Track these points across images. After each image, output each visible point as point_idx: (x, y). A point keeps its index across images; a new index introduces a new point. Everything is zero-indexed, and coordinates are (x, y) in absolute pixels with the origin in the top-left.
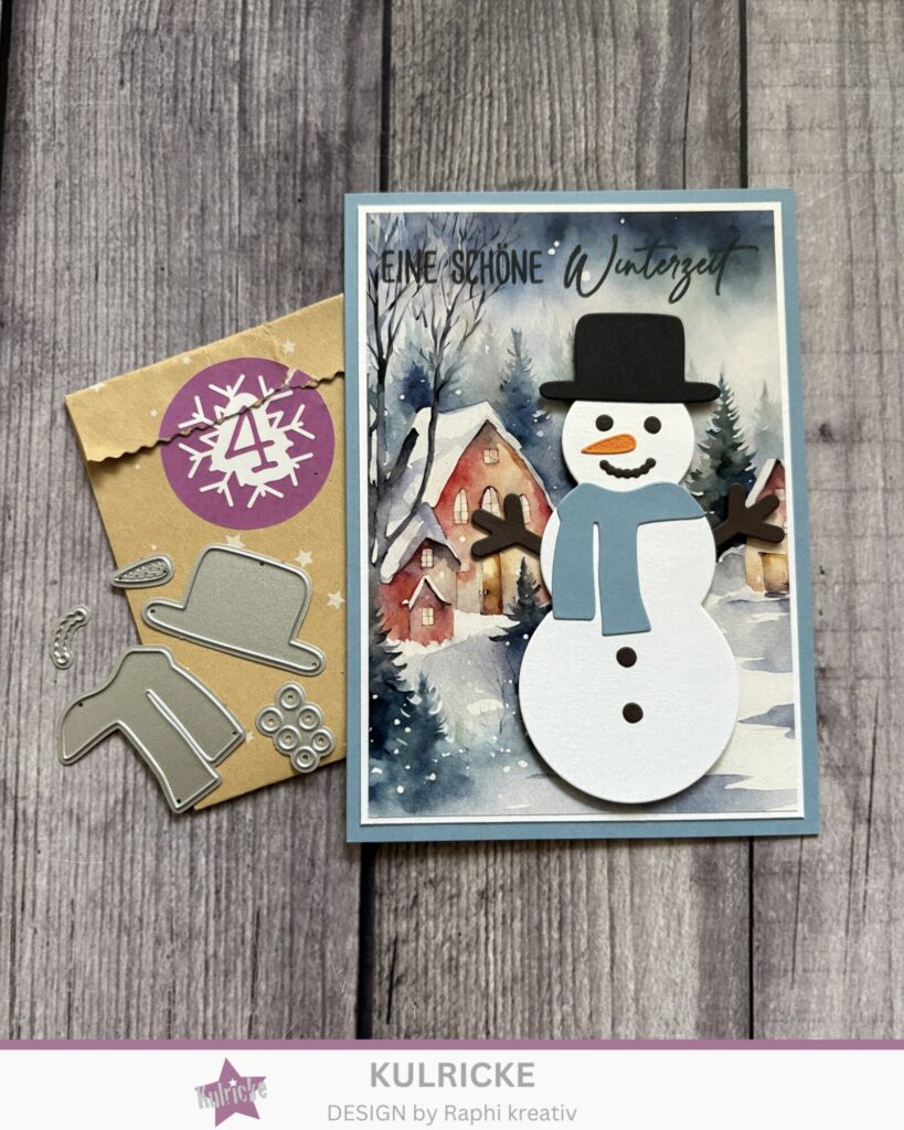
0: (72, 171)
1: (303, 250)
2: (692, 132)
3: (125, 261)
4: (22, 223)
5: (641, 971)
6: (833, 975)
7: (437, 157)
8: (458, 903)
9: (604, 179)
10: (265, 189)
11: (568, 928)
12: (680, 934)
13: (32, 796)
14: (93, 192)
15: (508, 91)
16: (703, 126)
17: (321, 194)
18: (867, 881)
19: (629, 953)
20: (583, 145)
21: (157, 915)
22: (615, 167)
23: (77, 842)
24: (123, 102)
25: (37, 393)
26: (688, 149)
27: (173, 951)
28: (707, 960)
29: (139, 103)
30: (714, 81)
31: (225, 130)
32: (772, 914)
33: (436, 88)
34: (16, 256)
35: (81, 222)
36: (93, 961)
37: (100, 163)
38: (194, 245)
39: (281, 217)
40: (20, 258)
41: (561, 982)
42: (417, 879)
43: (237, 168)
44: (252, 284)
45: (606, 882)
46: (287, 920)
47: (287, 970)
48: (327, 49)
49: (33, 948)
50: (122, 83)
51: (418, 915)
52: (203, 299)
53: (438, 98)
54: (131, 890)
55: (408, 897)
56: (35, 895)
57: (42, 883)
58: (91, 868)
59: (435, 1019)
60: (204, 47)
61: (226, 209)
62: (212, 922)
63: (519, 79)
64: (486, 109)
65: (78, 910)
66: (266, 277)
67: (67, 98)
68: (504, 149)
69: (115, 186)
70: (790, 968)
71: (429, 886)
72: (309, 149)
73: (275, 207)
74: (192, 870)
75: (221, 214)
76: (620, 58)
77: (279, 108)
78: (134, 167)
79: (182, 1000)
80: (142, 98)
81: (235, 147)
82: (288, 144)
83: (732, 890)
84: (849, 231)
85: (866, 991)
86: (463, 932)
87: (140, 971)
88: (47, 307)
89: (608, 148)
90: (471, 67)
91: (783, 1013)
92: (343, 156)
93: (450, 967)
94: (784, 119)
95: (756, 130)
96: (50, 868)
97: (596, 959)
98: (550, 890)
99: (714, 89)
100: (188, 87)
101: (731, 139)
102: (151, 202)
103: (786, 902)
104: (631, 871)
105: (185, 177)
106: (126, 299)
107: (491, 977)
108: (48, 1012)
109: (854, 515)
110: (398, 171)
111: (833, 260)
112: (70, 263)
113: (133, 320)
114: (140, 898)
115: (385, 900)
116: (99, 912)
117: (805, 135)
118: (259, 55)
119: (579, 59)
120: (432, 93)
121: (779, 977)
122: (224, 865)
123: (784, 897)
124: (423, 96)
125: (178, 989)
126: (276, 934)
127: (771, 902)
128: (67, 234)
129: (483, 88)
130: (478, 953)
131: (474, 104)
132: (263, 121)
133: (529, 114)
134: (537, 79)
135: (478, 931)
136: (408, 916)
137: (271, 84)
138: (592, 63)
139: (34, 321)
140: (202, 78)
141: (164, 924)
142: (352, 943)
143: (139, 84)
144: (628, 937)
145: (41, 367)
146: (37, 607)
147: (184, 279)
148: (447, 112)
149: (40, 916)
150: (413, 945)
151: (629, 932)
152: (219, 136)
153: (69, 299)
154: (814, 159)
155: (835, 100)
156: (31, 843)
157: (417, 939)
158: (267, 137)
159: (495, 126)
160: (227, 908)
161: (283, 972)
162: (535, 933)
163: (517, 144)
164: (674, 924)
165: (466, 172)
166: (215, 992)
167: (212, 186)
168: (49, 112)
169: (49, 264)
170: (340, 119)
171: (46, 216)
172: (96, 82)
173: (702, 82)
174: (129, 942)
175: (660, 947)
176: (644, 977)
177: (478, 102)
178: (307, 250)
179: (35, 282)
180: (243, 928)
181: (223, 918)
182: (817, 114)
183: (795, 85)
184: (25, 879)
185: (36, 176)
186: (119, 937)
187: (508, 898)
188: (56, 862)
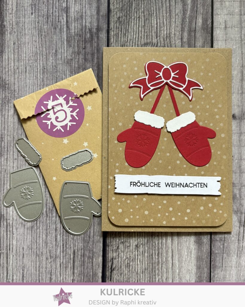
0: (18, 40)
1: (85, 63)
2: (197, 28)
3: (34, 66)
4: (4, 55)
5: (180, 267)
6: (233, 268)
7: (124, 36)
8: (130, 248)
9: (172, 42)
10: (74, 45)
11: (160, 255)
12: (191, 257)
13: (11, 219)
14: (24, 46)
15: (144, 16)
16: (201, 26)
17: (90, 47)
18: (243, 242)
19: (177, 262)
20: (166, 32)
21: (46, 252)
22: (175, 39)
23: (24, 231)
24: (32, 19)
25: (10, 105)
26: (196, 33)
27: (51, 262)
28: (198, 264)
29: (37, 20)
30: (204, 13)
31: (62, 27)
32: (217, 251)
33: (123, 15)
34: (3, 65)
35: (21, 55)
36: (29, 264)
37: (26, 37)
38: (54, 62)
39: (79, 53)
40: (4, 66)
41: (158, 270)
42: (118, 241)
43: (66, 39)
44: (71, 73)
45: (171, 243)
46: (83, 253)
47: (83, 267)
48: (91, 3)
49: (13, 260)
50: (32, 13)
51: (119, 251)
52: (57, 78)
53: (123, 18)
54: (39, 245)
55: (116, 246)
56: (13, 246)
57: (15, 243)
58: (28, 239)
59: (123, 280)
60: (56, 3)
61: (63, 51)
62: (62, 254)
63: (147, 12)
64: (138, 21)
65: (25, 250)
66: (74, 71)
67: (16, 18)
68: (143, 33)
69: (31, 45)
70: (221, 266)
71: (122, 243)
72: (87, 33)
73: (77, 50)
74: (56, 239)
75: (61, 52)
76: (176, 6)
77: (78, 21)
78: (36, 39)
79: (54, 274)
80: (38, 18)
81: (65, 33)
82: (80, 32)
83: (206, 245)
84: (242, 57)
85: (242, 272)
86: (131, 256)
87: (42, 267)
88: (12, 80)
89: (173, 33)
90: (133, 9)
91: (219, 278)
92: (96, 35)
93: (128, 266)
94: (224, 24)
95: (216, 28)
96: (17, 239)
97: (168, 264)
98: (155, 245)
99: (204, 15)
100: (51, 15)
101: (208, 30)
102: (41, 49)
103: (220, 248)
104: (178, 240)
105: (51, 42)
106: (34, 78)
107: (139, 269)
108: (17, 278)
109: (242, 140)
110: (112, 40)
111: (237, 66)
112: (18, 67)
113: (37, 84)
114: (41, 247)
115: (110, 248)
116: (30, 251)
117: (230, 29)
118: (72, 5)
119: (165, 6)
120: (122, 16)
121: (218, 269)
122: (65, 238)
123: (220, 247)
124: (119, 17)
125: (53, 271)
126: (79, 257)
127: (216, 248)
128: (17, 59)
129: (137, 15)
130: (135, 262)
131: (134, 20)
132: (73, 25)
133: (150, 23)
134: (153, 12)
135: (135, 256)
136: (116, 252)
137: (75, 14)
138: (168, 7)
139: (8, 84)
140: (55, 12)
141: (48, 254)
142: (101, 259)
143: (37, 14)
144: (177, 258)
145: (11, 98)
146: (11, 166)
147: (51, 72)
148: (126, 22)
149: (14, 252)
150: (117, 260)
151: (177, 256)
152: (61, 30)
153: (18, 78)
154: (232, 36)
155: (239, 19)
156: (11, 232)
157: (118, 258)
158: (74, 30)
159: (140, 26)
160: (66, 250)
161: (81, 267)
162: (151, 257)
163: (147, 32)
164: (189, 254)
165: (132, 40)
166: (63, 273)
167: (59, 44)
168: (11, 22)
169: (12, 67)
170: (95, 24)
171: (11, 53)
172: (24, 13)
173: (200, 13)
174: (39, 259)
175: (185, 260)
176: (181, 268)
177: (135, 19)
178: (86, 63)
179: (8, 73)
180: (70, 255)
181: (65, 253)
182: (233, 23)
183: (227, 14)
184: (10, 242)
185: (8, 41)
186: (36, 257)
187: (144, 247)
188: (18, 237)
